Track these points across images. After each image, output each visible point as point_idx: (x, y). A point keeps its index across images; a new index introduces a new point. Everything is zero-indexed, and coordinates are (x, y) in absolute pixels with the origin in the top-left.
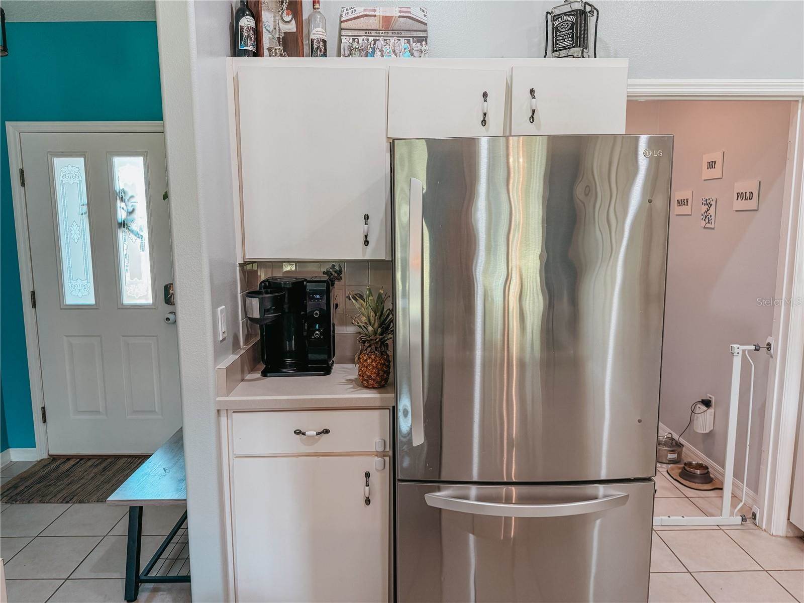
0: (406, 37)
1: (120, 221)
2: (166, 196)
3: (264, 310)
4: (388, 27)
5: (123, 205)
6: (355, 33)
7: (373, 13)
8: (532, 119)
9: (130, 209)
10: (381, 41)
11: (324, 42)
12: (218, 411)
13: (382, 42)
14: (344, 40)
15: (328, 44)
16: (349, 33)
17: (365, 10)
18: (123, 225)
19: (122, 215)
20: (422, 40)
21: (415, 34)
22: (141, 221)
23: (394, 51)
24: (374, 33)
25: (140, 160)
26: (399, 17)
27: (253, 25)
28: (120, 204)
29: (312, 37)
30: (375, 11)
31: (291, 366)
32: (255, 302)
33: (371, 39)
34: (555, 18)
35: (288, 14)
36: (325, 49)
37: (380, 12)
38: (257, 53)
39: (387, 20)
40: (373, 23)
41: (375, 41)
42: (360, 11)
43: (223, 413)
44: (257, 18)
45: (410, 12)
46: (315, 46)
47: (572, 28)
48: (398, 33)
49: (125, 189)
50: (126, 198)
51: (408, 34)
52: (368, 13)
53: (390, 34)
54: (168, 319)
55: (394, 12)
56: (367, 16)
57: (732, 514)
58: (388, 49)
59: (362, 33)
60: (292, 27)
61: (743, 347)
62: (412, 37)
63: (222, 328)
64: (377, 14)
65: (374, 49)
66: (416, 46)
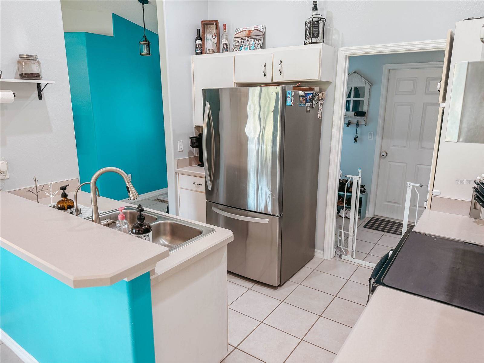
0: (254, 38)
3: (193, 143)
4: (250, 35)
6: (238, 39)
7: (245, 30)
8: (280, 74)
12: (176, 173)
13: (246, 42)
14: (234, 42)
16: (236, 39)
17: (243, 29)
21: (257, 37)
23: (249, 45)
24: (244, 38)
26: (254, 30)
27: (201, 42)
29: (222, 43)
30: (246, 28)
33: (243, 41)
34: (307, 24)
35: (215, 35)
38: (203, 53)
39: (249, 32)
40: (245, 34)
41: (244, 41)
42: (241, 29)
45: (258, 28)
46: (223, 47)
47: (309, 29)
52: (244, 30)
55: (252, 28)
56: (243, 31)
58: (247, 45)
59: (240, 39)
60: (216, 40)
62: (256, 38)
64: (247, 30)
65: (243, 45)
66: (257, 42)
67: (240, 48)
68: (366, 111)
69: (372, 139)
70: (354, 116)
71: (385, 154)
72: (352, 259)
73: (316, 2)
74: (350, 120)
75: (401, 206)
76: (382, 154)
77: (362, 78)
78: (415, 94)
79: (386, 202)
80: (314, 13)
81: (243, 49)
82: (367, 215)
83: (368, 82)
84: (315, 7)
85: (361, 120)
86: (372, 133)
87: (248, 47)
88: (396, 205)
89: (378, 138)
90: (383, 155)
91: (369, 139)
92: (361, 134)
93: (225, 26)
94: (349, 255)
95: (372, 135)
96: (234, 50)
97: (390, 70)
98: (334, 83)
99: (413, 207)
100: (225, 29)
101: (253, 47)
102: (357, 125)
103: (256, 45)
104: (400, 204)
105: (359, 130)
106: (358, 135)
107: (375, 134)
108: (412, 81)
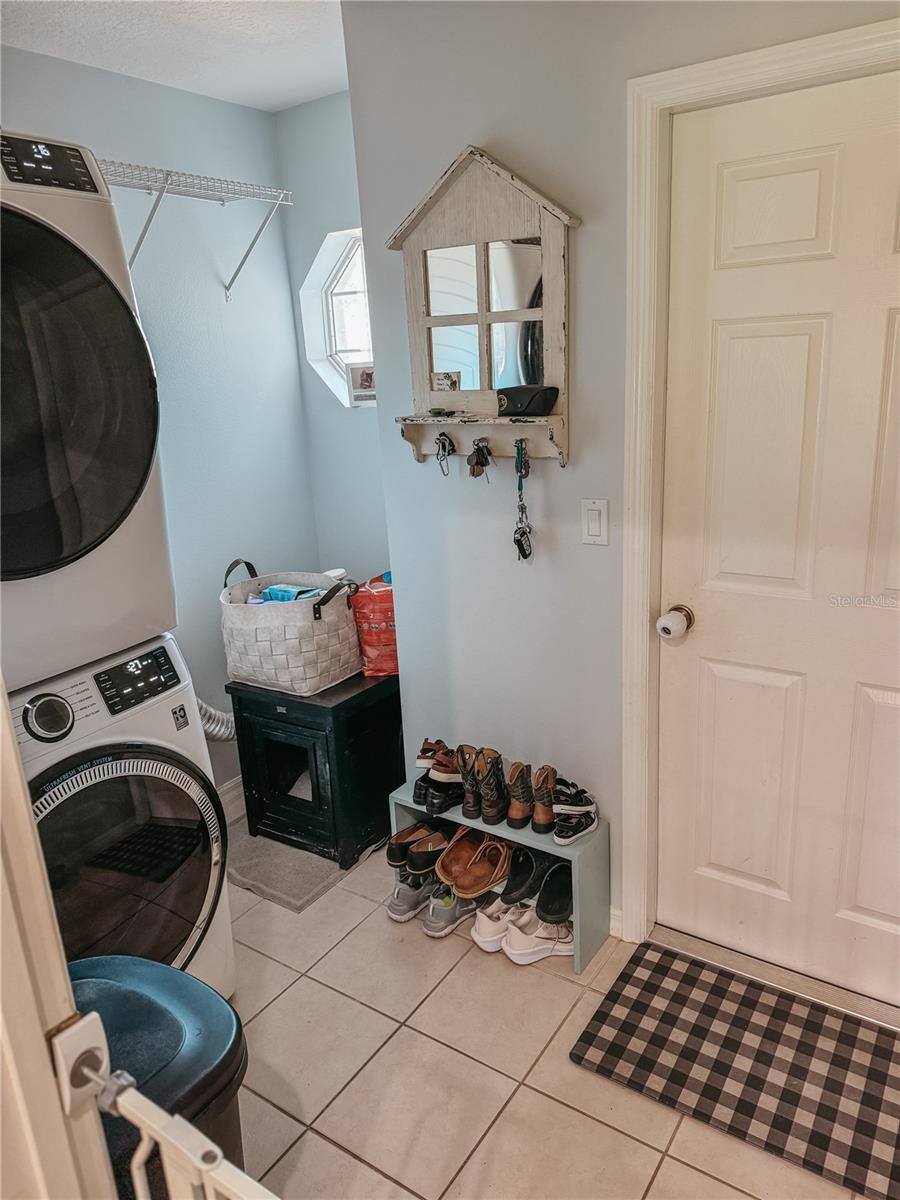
68: (561, 385)
69: (603, 540)
70: (502, 414)
71: (675, 622)
74: (483, 440)
75: (782, 895)
76: (662, 622)
77: (517, 183)
78: (830, 257)
79: (711, 865)
82: (617, 927)
83: (549, 206)
85: (535, 431)
86: (601, 505)
88: (760, 888)
89: (636, 538)
90: (666, 630)
91: (591, 540)
92: (549, 512)
95: (600, 514)
97: (671, 113)
99: (849, 909)
102: (523, 465)
104: (779, 888)
105: (534, 487)
106: (535, 520)
107: (612, 513)
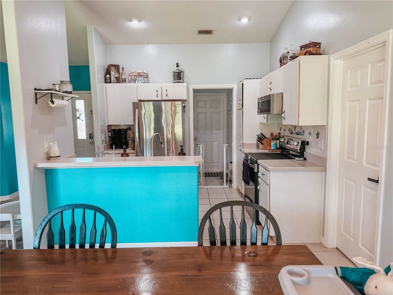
1: (77, 117)
2: (92, 111)
3: (111, 135)
4: (139, 75)
5: (78, 112)
6: (132, 76)
8: (167, 96)
9: (80, 114)
10: (137, 78)
11: (125, 78)
14: (129, 78)
15: (126, 79)
16: (131, 76)
18: (78, 118)
19: (78, 115)
20: (147, 77)
21: (145, 76)
22: (83, 117)
23: (140, 80)
24: (136, 76)
25: (83, 101)
27: (109, 76)
28: (77, 112)
29: (122, 78)
31: (118, 148)
32: (110, 133)
34: (175, 73)
35: (117, 73)
36: (125, 80)
37: (137, 71)
38: (110, 82)
39: (139, 73)
40: (135, 74)
42: (133, 71)
43: (103, 154)
44: (110, 75)
45: (144, 71)
46: (123, 80)
47: (177, 76)
48: (141, 76)
49: (79, 109)
50: (79, 111)
51: (143, 76)
53: (140, 76)
54: (90, 143)
55: (141, 71)
56: (134, 72)
57: (226, 185)
58: (139, 80)
59: (133, 76)
60: (118, 76)
61: (226, 145)
63: (103, 138)
64: (137, 72)
65: (136, 80)
66: (145, 79)
67: (134, 81)
72: (203, 187)
73: (178, 63)
80: (178, 68)
81: (137, 82)
84: (178, 66)
87: (140, 81)
93: (123, 68)
94: (202, 185)
96: (131, 82)
98: (188, 100)
100: (123, 70)
101: (143, 81)
103: (145, 81)
108: (204, 101)
